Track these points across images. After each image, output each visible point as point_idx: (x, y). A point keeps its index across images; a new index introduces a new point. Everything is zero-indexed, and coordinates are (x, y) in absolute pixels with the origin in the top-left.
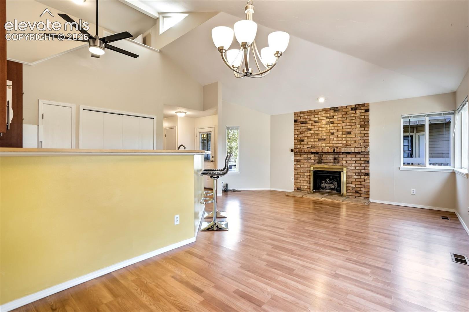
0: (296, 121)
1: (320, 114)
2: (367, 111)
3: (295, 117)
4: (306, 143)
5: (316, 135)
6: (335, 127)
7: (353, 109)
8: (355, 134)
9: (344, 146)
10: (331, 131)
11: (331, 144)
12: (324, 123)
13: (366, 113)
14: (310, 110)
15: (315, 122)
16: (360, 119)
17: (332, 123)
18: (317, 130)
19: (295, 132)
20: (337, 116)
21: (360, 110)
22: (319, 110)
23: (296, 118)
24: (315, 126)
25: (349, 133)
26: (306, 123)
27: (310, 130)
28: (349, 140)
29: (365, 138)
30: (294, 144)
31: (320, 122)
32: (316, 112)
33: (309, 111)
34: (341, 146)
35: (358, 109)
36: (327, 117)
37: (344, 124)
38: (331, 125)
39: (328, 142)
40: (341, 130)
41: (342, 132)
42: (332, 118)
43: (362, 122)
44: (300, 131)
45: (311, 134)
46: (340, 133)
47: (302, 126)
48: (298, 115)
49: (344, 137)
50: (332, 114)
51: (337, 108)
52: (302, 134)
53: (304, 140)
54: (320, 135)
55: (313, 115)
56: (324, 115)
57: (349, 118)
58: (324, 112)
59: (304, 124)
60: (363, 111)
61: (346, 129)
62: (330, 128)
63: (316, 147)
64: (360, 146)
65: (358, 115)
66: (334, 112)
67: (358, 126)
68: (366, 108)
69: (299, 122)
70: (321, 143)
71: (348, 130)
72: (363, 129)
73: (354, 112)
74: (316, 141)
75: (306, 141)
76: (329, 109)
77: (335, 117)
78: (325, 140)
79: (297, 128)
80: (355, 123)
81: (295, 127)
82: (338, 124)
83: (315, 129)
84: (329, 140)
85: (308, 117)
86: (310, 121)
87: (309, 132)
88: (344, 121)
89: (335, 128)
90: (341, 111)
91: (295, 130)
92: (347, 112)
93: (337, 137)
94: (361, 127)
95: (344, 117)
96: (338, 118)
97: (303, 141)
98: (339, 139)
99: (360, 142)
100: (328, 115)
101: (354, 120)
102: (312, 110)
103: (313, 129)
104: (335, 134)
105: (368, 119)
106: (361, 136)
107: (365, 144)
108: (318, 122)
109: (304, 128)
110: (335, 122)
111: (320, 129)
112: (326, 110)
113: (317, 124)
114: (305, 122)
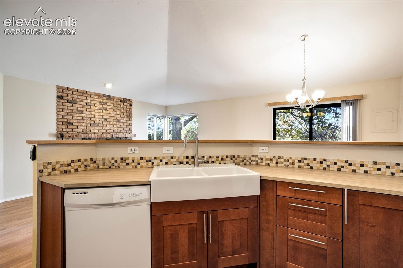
0: (61, 98)
1: (93, 98)
2: (131, 105)
3: (58, 92)
4: (75, 127)
5: (88, 119)
6: (107, 113)
7: (122, 102)
8: (123, 123)
9: (115, 132)
10: (105, 117)
11: (104, 130)
12: (97, 108)
13: (130, 107)
14: (82, 90)
15: (87, 105)
16: (127, 111)
17: (105, 109)
18: (90, 114)
19: (58, 111)
20: (109, 104)
21: (126, 104)
22: (92, 92)
23: (60, 94)
24: (86, 108)
25: (119, 121)
26: (77, 104)
27: (82, 112)
28: (119, 127)
29: (130, 127)
30: (57, 127)
31: (92, 106)
32: (88, 94)
33: (80, 90)
34: (113, 132)
35: (125, 102)
36: (100, 103)
37: (115, 113)
38: (104, 111)
39: (101, 128)
40: (113, 117)
41: (114, 119)
42: (105, 105)
43: (128, 113)
44: (67, 111)
45: (82, 118)
46: (112, 120)
47: (70, 106)
48: (65, 91)
49: (115, 124)
50: (105, 101)
51: (110, 96)
52: (69, 115)
53: (73, 123)
54: (93, 119)
55: (85, 96)
56: (96, 100)
57: (119, 108)
58: (97, 97)
59: (73, 104)
60: (128, 105)
61: (117, 117)
62: (103, 114)
63: (88, 132)
64: (127, 132)
65: (125, 107)
66: (107, 99)
67: (125, 117)
68: (130, 103)
69: (65, 100)
70: (93, 128)
71: (118, 118)
72: (128, 119)
73: (122, 104)
74: (88, 126)
75: (75, 124)
76: (102, 95)
77: (108, 104)
78: (98, 125)
79: (62, 107)
80: (123, 113)
81: (58, 105)
82: (111, 112)
83: (88, 113)
84: (102, 126)
85: (79, 97)
86: (81, 102)
87: (79, 115)
88: (115, 110)
89: (108, 115)
90: (112, 100)
91: (58, 108)
92: (118, 103)
93: (109, 123)
94: (127, 117)
95: (115, 107)
96: (110, 106)
97: (71, 124)
98: (111, 126)
99: (127, 129)
100: (102, 101)
101: (123, 111)
102: (84, 91)
103: (84, 112)
104: (108, 120)
105: (132, 111)
106: (127, 125)
107: (130, 131)
108: (91, 106)
109: (72, 108)
110: (108, 109)
111: (93, 113)
112: (99, 95)
113: (89, 107)
114: (74, 102)
